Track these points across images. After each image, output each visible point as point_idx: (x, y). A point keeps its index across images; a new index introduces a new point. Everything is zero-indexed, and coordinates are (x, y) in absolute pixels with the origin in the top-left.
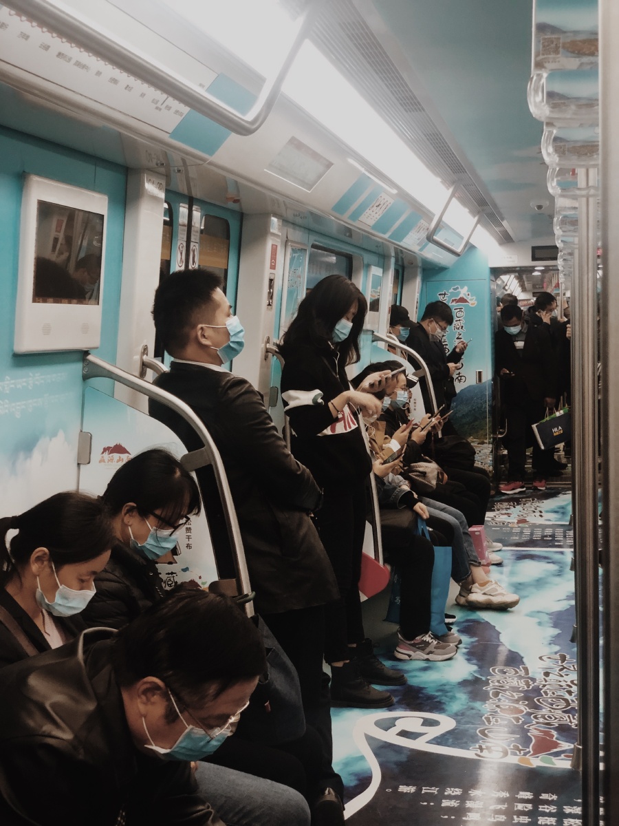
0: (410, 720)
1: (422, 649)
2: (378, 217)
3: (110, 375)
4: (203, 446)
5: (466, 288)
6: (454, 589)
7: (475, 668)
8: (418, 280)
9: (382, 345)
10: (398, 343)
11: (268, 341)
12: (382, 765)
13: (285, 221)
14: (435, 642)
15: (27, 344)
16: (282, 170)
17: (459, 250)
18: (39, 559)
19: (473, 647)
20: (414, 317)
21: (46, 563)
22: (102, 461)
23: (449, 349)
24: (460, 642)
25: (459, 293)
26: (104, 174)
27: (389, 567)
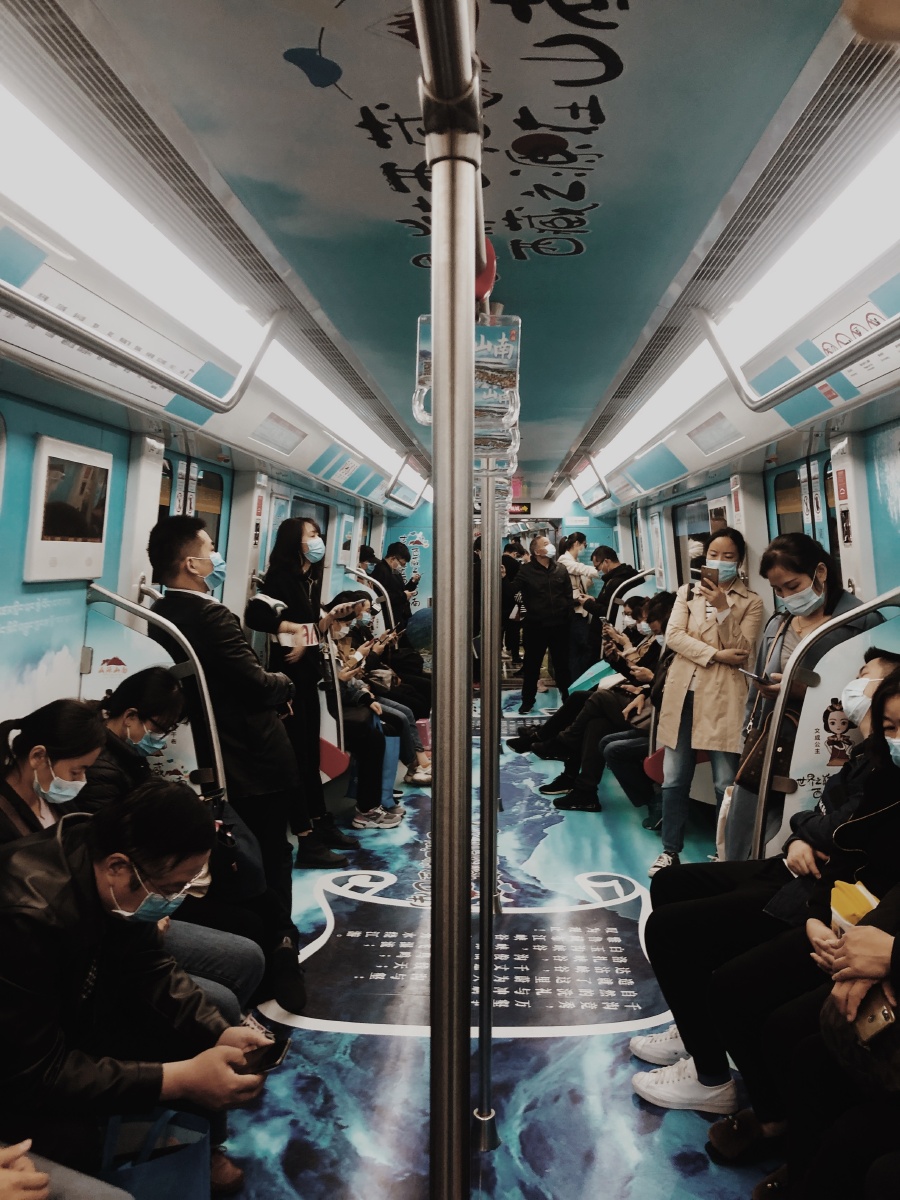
0: (361, 877)
1: (374, 820)
2: (347, 477)
3: (110, 600)
4: (188, 659)
5: (421, 533)
6: (402, 770)
7: (415, 833)
8: (383, 527)
9: (352, 577)
10: (365, 575)
11: (254, 573)
12: (335, 915)
13: (271, 478)
14: (385, 814)
15: (35, 574)
16: (263, 438)
17: (412, 505)
18: (37, 755)
19: (415, 816)
20: (379, 555)
21: (43, 758)
22: (101, 671)
23: (407, 580)
24: (405, 813)
25: (415, 537)
26: (110, 437)
27: (349, 754)
